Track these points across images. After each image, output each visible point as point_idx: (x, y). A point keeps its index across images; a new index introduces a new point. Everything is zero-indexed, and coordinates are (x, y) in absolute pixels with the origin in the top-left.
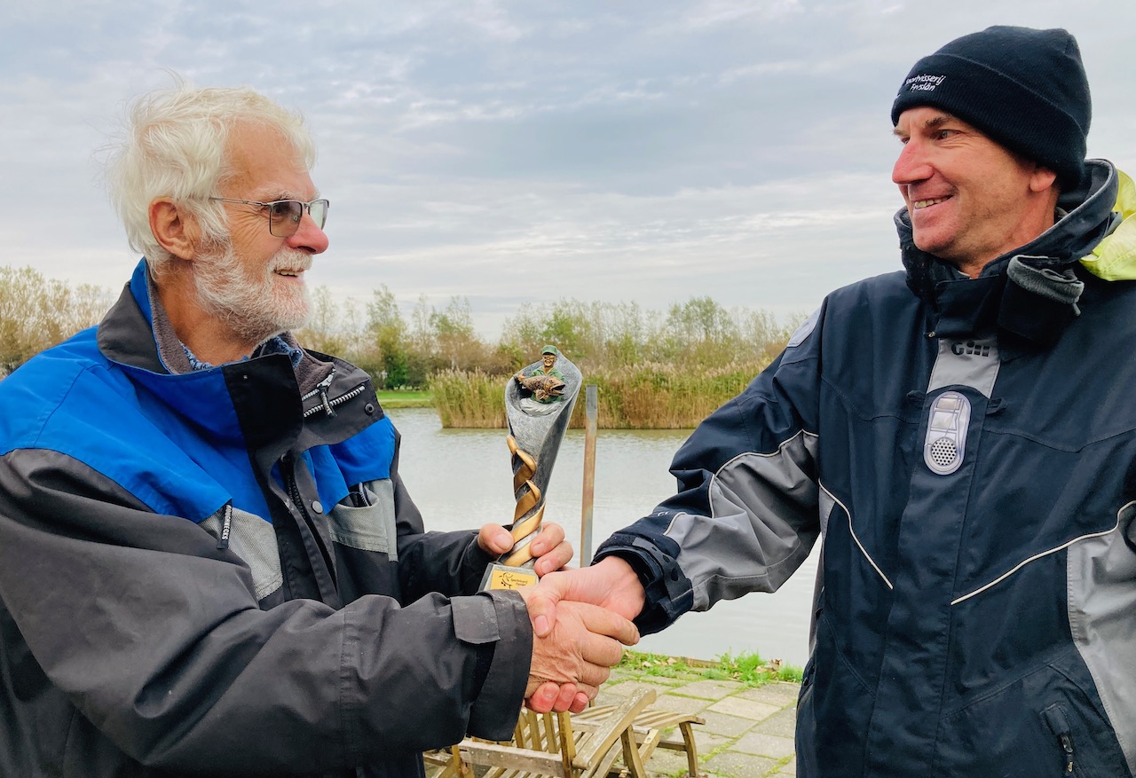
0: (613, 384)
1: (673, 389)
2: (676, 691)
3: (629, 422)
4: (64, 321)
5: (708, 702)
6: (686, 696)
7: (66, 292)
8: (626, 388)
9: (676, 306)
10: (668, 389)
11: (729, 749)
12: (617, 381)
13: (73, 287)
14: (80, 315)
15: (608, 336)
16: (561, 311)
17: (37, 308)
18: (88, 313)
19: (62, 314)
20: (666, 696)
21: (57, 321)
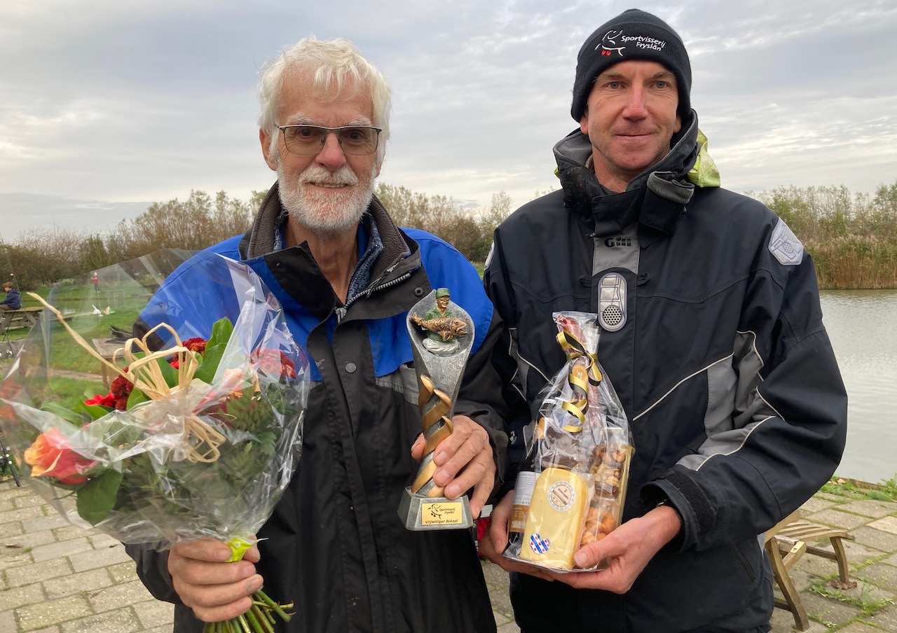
0: (823, 253)
1: (875, 256)
2: (839, 507)
3: (836, 284)
4: (425, 219)
5: (868, 520)
6: (849, 512)
7: (426, 200)
8: (833, 257)
9: (883, 188)
10: (871, 257)
11: (883, 561)
12: (826, 250)
13: (429, 196)
14: (434, 215)
15: (821, 215)
16: (780, 196)
17: (408, 212)
18: (440, 214)
19: (423, 215)
20: (830, 511)
21: (421, 220)
